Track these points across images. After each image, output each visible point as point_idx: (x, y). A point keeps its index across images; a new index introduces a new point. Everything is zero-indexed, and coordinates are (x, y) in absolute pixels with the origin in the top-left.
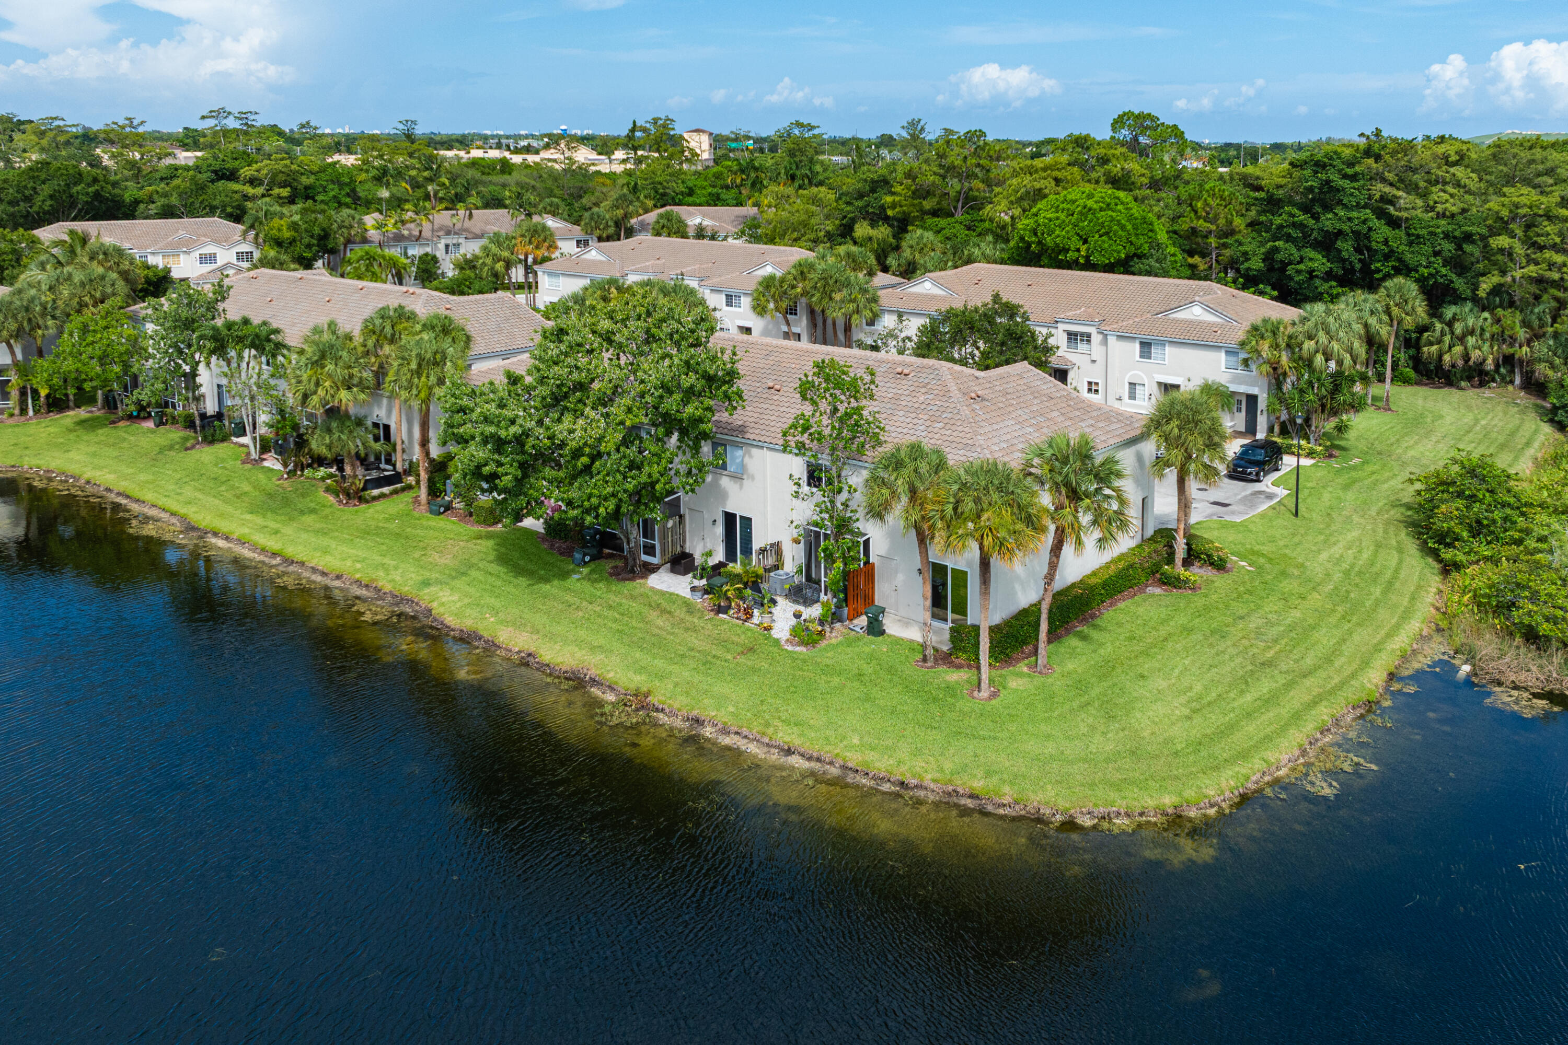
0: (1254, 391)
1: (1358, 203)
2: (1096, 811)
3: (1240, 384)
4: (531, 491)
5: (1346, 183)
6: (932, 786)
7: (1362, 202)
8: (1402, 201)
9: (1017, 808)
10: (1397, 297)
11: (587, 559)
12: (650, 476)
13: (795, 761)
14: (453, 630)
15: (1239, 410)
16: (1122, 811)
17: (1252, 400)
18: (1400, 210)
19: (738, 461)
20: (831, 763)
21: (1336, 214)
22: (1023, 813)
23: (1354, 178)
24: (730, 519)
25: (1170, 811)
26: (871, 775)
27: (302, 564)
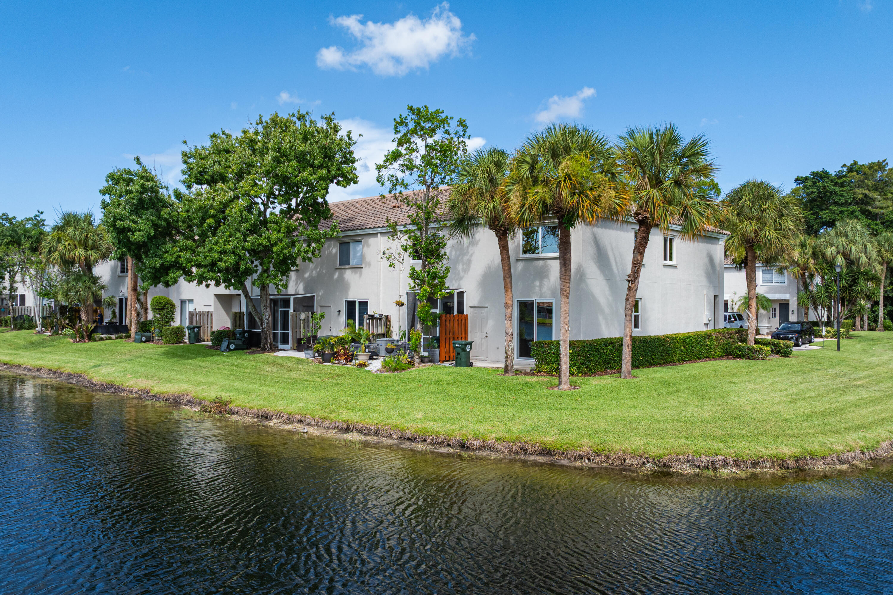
0: (786, 297)
1: (846, 201)
2: (697, 458)
3: (775, 293)
4: (166, 255)
5: (837, 189)
6: (497, 445)
7: (849, 201)
8: (877, 203)
9: (597, 459)
10: (886, 245)
11: (232, 347)
12: (269, 239)
13: (353, 437)
14: (96, 385)
15: (774, 316)
16: (731, 460)
17: (784, 306)
18: (876, 208)
19: (359, 254)
20: (389, 436)
21: (831, 210)
22: (605, 465)
23: (842, 185)
24: (351, 305)
25: (791, 463)
26: (429, 441)
27: (19, 366)
